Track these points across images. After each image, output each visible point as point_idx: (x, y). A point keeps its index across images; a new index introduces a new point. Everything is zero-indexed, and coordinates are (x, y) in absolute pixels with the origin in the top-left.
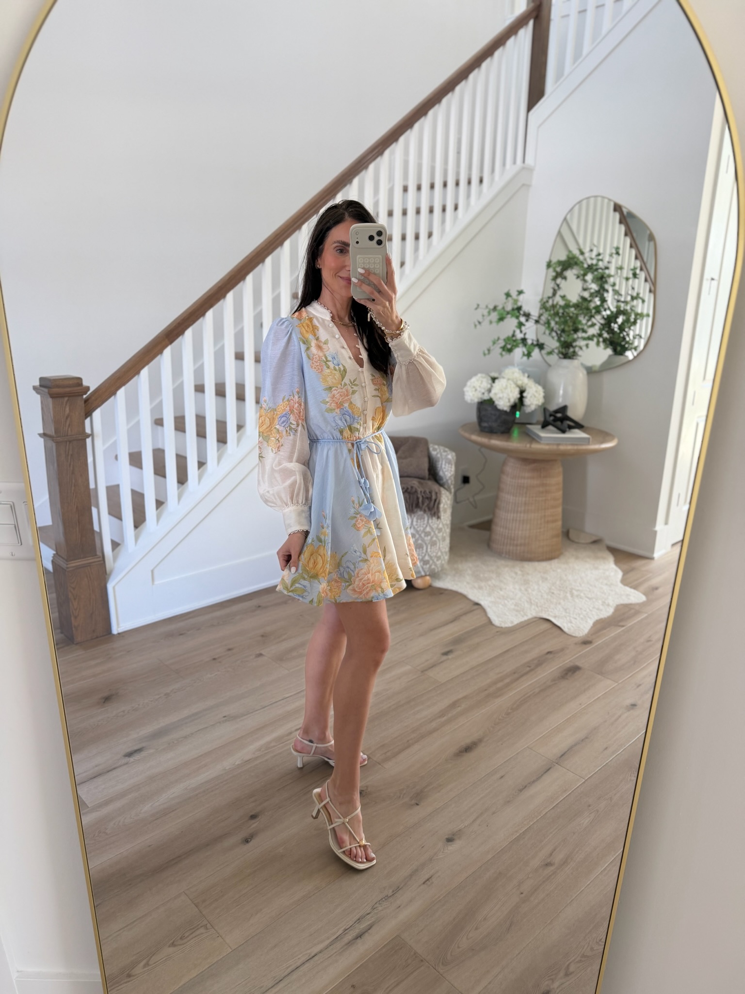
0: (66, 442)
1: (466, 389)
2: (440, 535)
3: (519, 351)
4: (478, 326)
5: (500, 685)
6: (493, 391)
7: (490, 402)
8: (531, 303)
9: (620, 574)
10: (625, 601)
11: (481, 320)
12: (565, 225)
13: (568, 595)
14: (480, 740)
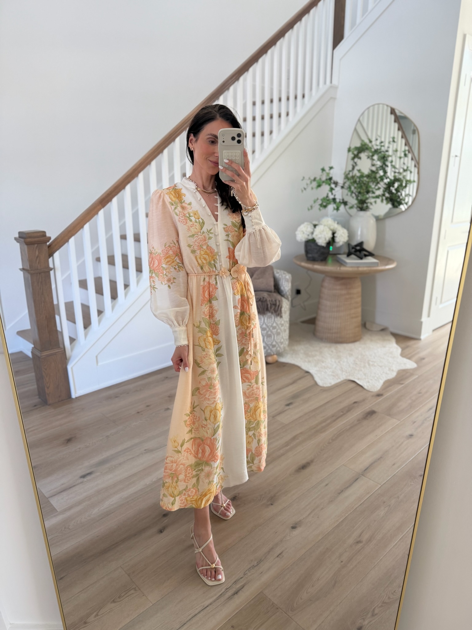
0: (37, 273)
1: (297, 233)
2: (282, 328)
3: (331, 207)
4: (304, 191)
5: (324, 424)
6: (315, 233)
7: (313, 241)
8: (338, 175)
9: (400, 350)
10: (403, 367)
11: (306, 187)
12: (359, 124)
13: (367, 365)
14: (312, 461)
